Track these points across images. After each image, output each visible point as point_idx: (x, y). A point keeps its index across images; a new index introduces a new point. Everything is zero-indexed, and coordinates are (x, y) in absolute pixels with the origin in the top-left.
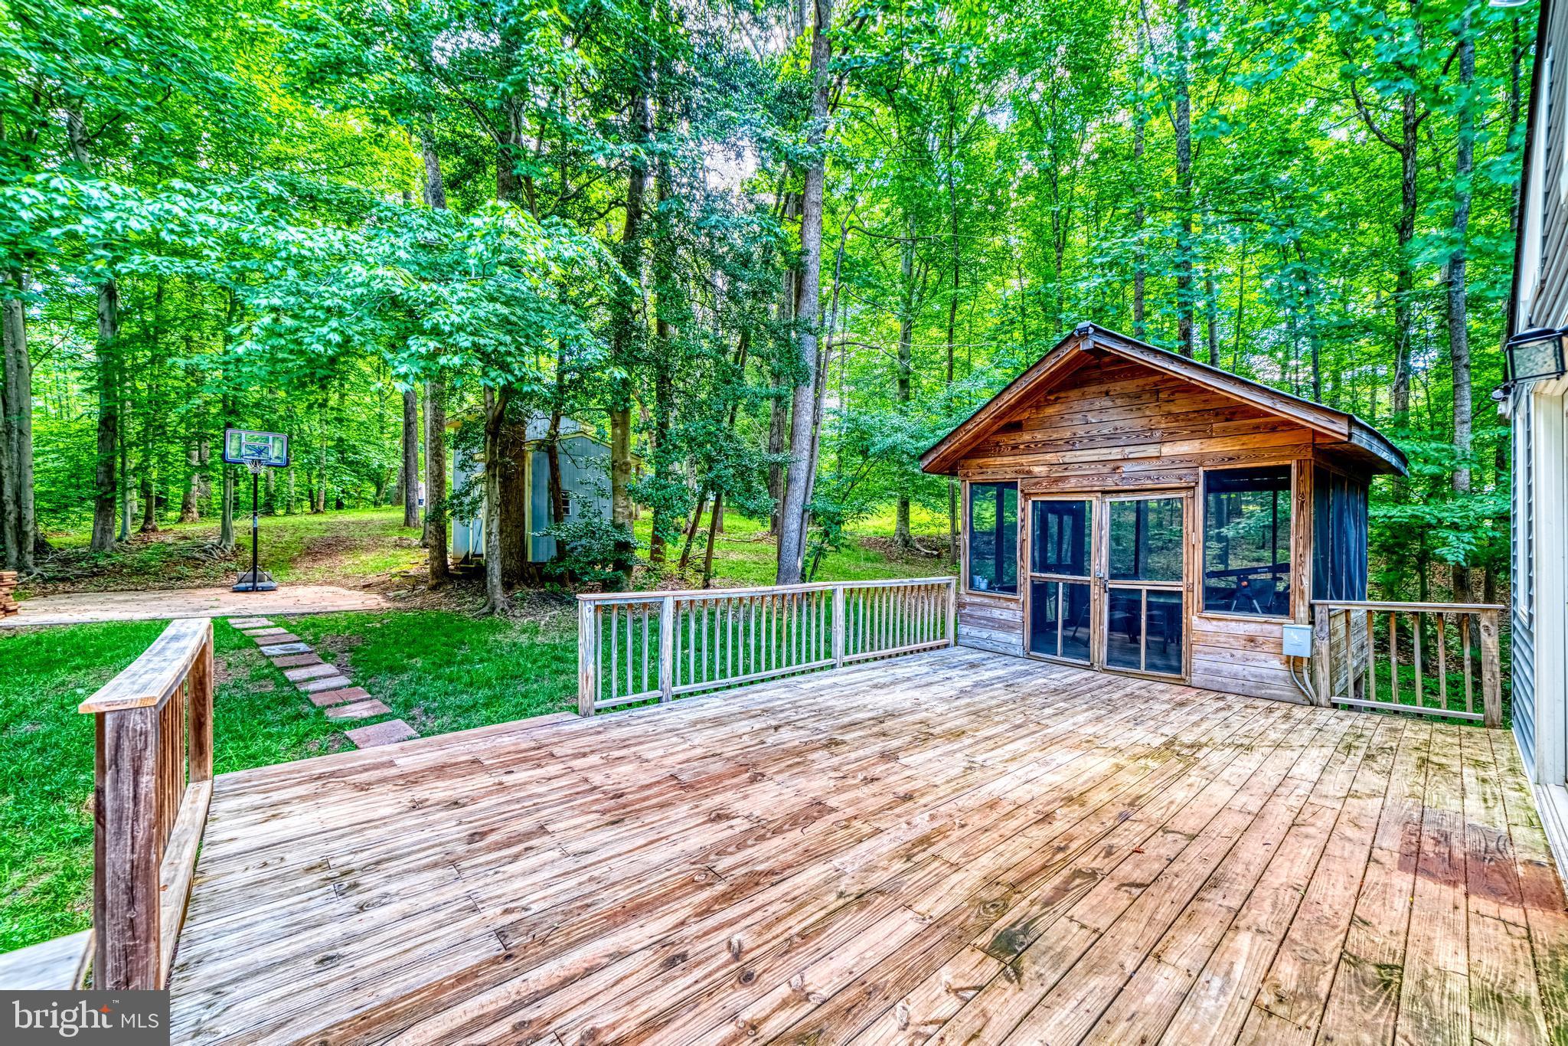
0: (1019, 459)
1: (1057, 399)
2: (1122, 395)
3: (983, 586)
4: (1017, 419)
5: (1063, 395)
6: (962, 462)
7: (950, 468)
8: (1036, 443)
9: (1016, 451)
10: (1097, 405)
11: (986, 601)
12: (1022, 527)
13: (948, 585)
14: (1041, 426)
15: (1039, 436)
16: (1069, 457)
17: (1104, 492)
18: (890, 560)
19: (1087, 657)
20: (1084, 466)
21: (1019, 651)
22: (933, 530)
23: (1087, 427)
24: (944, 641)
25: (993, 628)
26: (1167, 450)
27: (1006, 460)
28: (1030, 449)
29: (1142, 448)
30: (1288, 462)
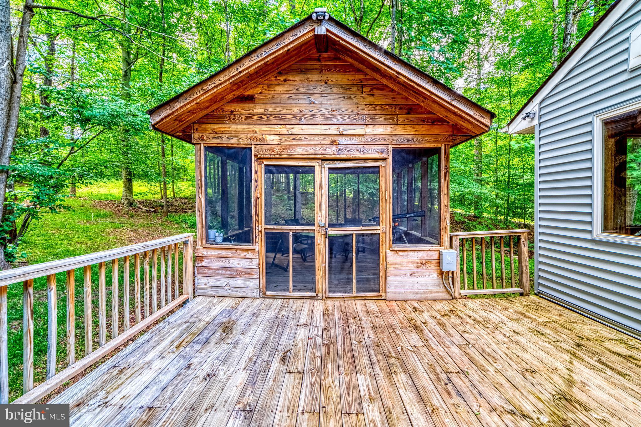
0: (252, 128)
1: (285, 80)
2: (336, 85)
3: (219, 239)
4: (250, 92)
5: (290, 78)
6: (196, 125)
7: (184, 131)
8: (268, 115)
9: (249, 121)
10: (318, 89)
11: (224, 253)
12: (256, 187)
13: (185, 243)
14: (272, 101)
15: (271, 109)
16: (296, 130)
17: (324, 160)
18: (118, 216)
19: (313, 290)
20: (310, 138)
21: (256, 293)
22: (150, 197)
23: (311, 107)
24: (184, 297)
25: (231, 276)
26: (370, 130)
27: (240, 128)
28: (262, 118)
29: (352, 127)
30: (439, 145)
